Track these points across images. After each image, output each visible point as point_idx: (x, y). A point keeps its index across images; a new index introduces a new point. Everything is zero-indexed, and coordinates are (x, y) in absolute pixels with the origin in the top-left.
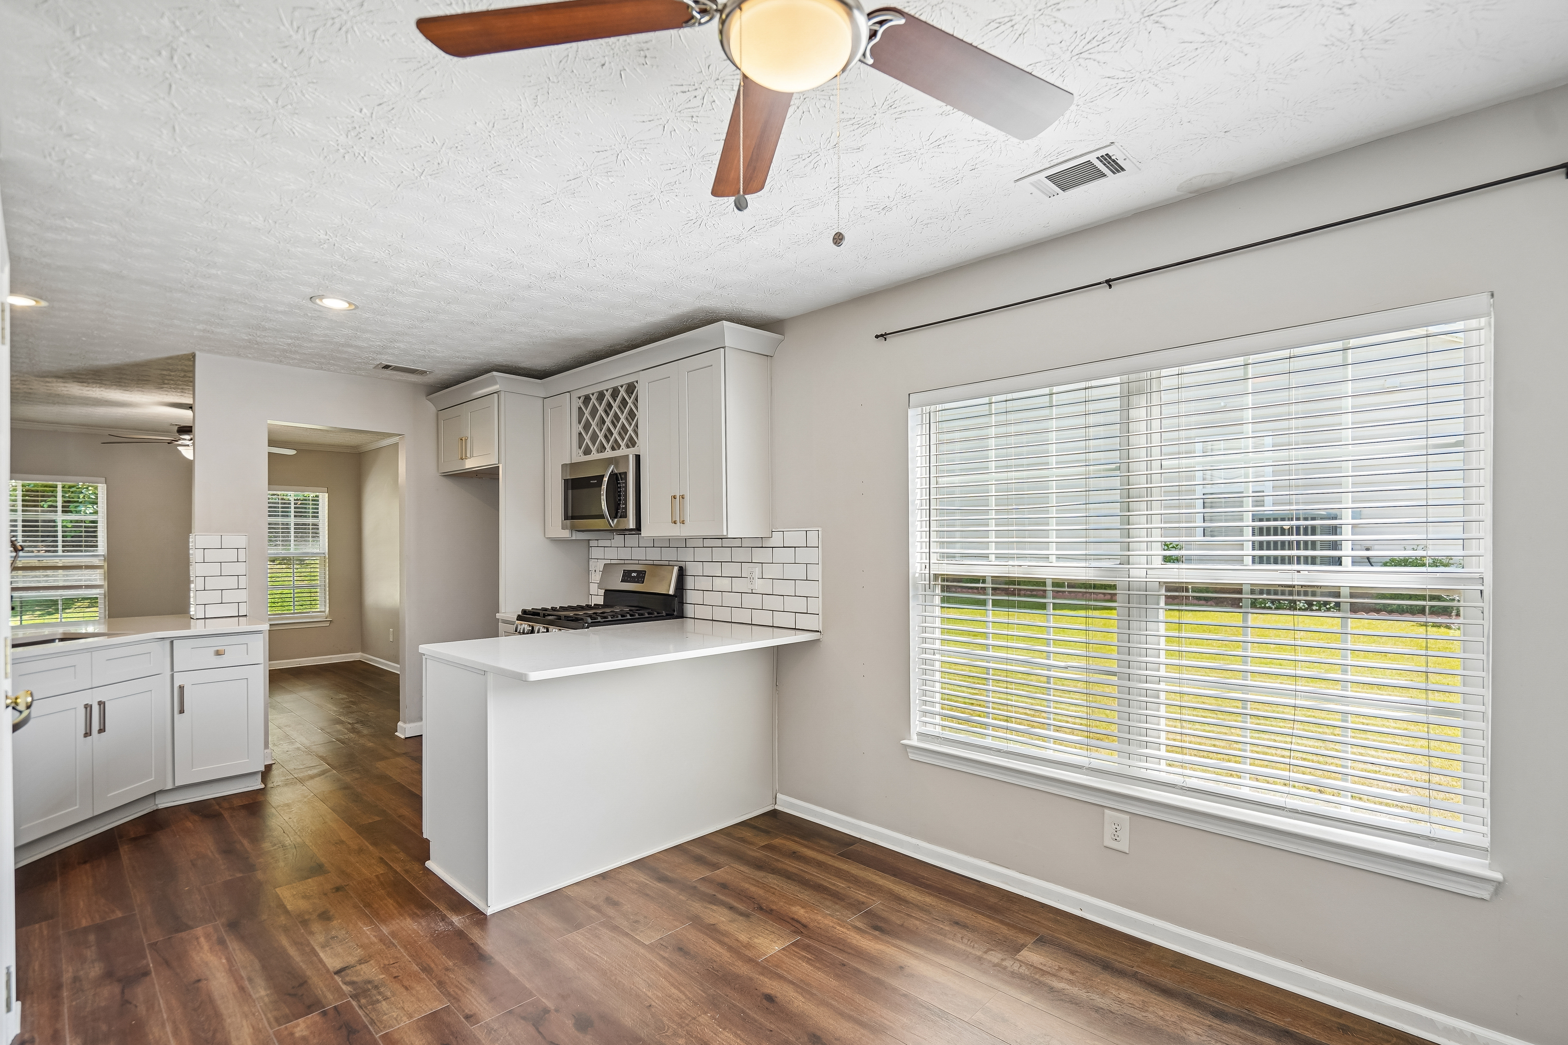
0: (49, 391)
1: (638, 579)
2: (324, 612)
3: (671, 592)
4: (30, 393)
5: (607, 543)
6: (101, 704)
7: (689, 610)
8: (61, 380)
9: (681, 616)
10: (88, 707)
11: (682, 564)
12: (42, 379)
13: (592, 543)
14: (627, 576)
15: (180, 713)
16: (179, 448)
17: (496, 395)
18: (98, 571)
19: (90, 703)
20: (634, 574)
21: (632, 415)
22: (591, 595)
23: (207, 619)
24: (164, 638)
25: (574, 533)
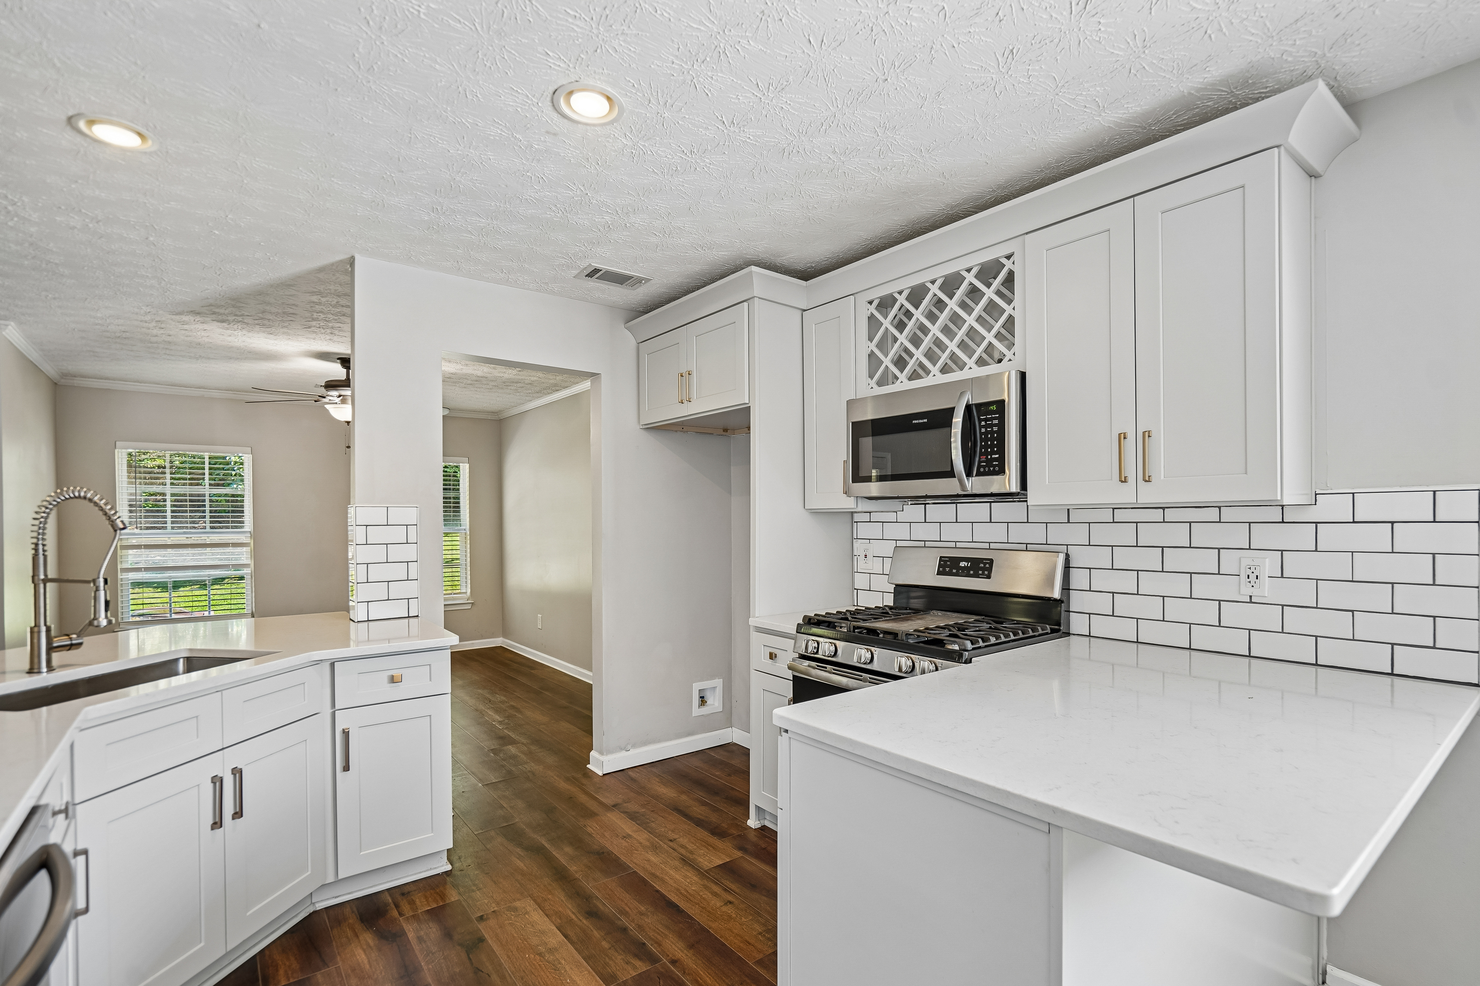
0: (189, 339)
1: (973, 572)
2: (466, 593)
3: (1057, 594)
4: (169, 343)
5: (892, 517)
6: (237, 773)
8: (198, 318)
10: (218, 781)
12: (177, 317)
13: (859, 517)
14: (948, 566)
15: (344, 771)
16: (327, 406)
17: (746, 304)
18: (245, 549)
19: (220, 775)
22: (857, 589)
23: (370, 623)
24: (322, 660)
25: (860, 501)
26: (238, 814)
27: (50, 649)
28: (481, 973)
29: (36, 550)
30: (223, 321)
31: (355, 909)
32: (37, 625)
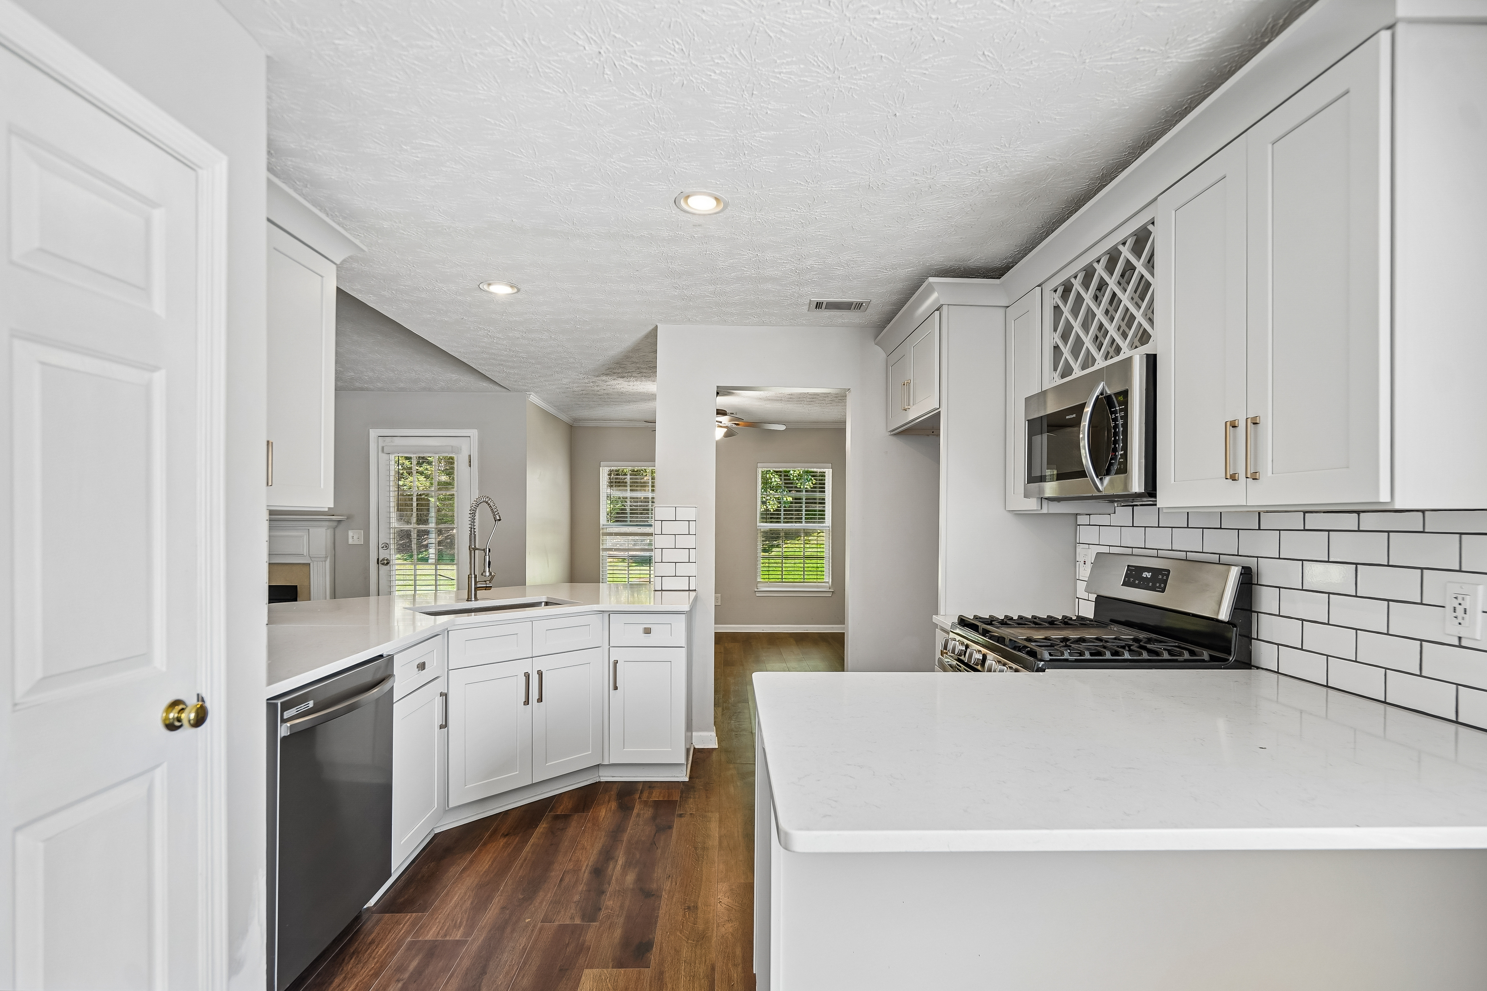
1: (1154, 584)
2: (828, 582)
3: (1224, 615)
5: (1104, 520)
6: (540, 674)
7: (1265, 654)
9: (1246, 663)
10: (527, 676)
11: (1251, 563)
13: (1082, 520)
14: (1134, 577)
15: (615, 689)
17: (937, 314)
19: (529, 673)
20: (1147, 575)
21: (1144, 288)
22: (1079, 598)
23: (663, 592)
24: (603, 611)
25: (1045, 502)
26: (540, 700)
27: (476, 589)
28: (654, 845)
29: (471, 531)
30: (623, 377)
31: (619, 787)
32: (471, 574)
